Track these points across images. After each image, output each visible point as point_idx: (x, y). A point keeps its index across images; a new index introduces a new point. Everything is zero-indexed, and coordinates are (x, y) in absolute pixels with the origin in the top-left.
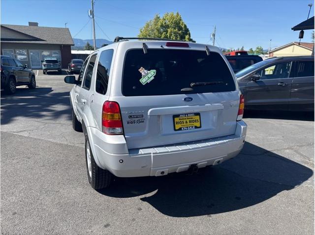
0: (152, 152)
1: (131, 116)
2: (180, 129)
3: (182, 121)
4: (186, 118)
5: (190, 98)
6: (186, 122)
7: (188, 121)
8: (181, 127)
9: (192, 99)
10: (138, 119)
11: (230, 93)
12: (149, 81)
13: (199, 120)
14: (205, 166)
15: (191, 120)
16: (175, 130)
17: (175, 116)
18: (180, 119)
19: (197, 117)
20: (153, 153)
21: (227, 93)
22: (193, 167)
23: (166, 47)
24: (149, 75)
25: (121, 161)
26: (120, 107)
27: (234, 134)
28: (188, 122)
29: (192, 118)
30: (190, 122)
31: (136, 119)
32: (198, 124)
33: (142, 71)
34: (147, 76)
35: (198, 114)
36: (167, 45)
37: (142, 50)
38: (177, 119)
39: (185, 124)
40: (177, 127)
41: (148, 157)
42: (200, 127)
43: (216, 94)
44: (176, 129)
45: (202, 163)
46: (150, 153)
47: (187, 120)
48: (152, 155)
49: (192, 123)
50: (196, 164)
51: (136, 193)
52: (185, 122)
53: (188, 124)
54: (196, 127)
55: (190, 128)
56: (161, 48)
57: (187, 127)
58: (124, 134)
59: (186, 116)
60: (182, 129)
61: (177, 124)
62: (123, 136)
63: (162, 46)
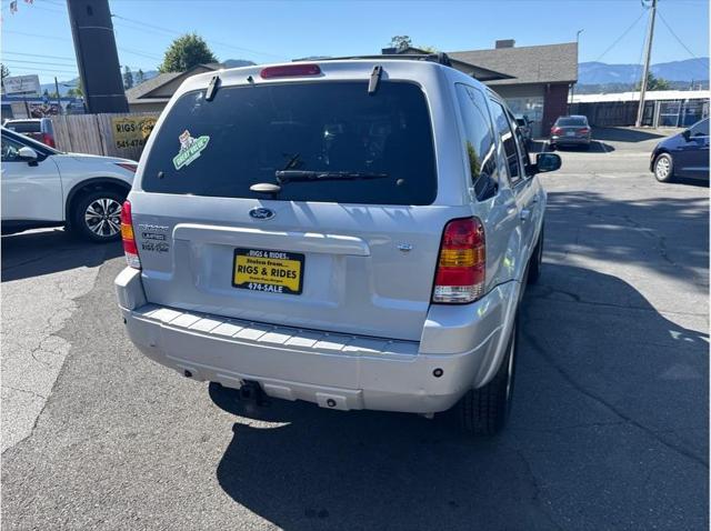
1: (146, 234)
2: (245, 286)
3: (253, 265)
4: (266, 260)
5: (265, 211)
6: (264, 272)
7: (269, 269)
8: (248, 280)
10: (158, 242)
11: (403, 210)
12: (188, 163)
13: (298, 274)
15: (276, 268)
16: (234, 285)
17: (239, 251)
18: (248, 261)
19: (295, 266)
20: (164, 323)
21: (391, 209)
26: (132, 211)
28: (269, 271)
29: (280, 265)
30: (273, 274)
31: (156, 242)
32: (293, 284)
33: (185, 139)
34: (191, 148)
35: (292, 256)
36: (264, 77)
38: (241, 260)
39: (259, 275)
40: (241, 278)
42: (299, 292)
43: (350, 208)
44: (237, 282)
45: (273, 385)
46: (161, 322)
47: (266, 266)
48: (161, 325)
49: (279, 278)
50: (257, 383)
52: (260, 270)
53: (269, 276)
54: (286, 290)
55: (271, 288)
56: (248, 82)
57: (263, 285)
58: (141, 269)
59: (266, 255)
60: (250, 286)
61: (240, 270)
62: (138, 271)
63: (250, 79)
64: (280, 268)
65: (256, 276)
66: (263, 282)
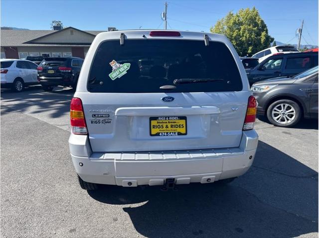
0: (115, 159)
1: (95, 115)
2: (158, 134)
3: (161, 124)
4: (167, 121)
5: (171, 98)
6: (167, 127)
7: (169, 125)
8: (160, 132)
9: (173, 99)
10: (104, 118)
11: (232, 93)
12: (119, 76)
13: (185, 126)
14: (188, 183)
15: (173, 124)
16: (151, 135)
17: (152, 119)
18: (158, 123)
19: (183, 122)
20: (117, 160)
21: (228, 93)
22: (170, 182)
23: (149, 37)
24: (121, 70)
25: (81, 164)
26: (83, 104)
27: (238, 147)
28: (169, 126)
29: (175, 122)
30: (172, 127)
31: (101, 119)
32: (183, 131)
33: (114, 64)
34: (119, 70)
35: (183, 118)
36: (151, 35)
37: (118, 41)
38: (154, 123)
39: (165, 129)
40: (154, 131)
41: (110, 163)
42: (186, 134)
43: (210, 94)
44: (153, 133)
45: (182, 178)
46: (113, 159)
47: (168, 124)
48: (115, 161)
49: (175, 129)
50: (174, 179)
51: (123, 200)
52: (164, 126)
53: (170, 128)
54: (179, 134)
55: (172, 134)
56: (143, 38)
57: (167, 133)
58: (88, 135)
59: (167, 119)
60: (161, 134)
61: (154, 127)
62: (86, 136)
63: (144, 36)
64: (175, 124)
65: (163, 129)
66: (168, 131)
